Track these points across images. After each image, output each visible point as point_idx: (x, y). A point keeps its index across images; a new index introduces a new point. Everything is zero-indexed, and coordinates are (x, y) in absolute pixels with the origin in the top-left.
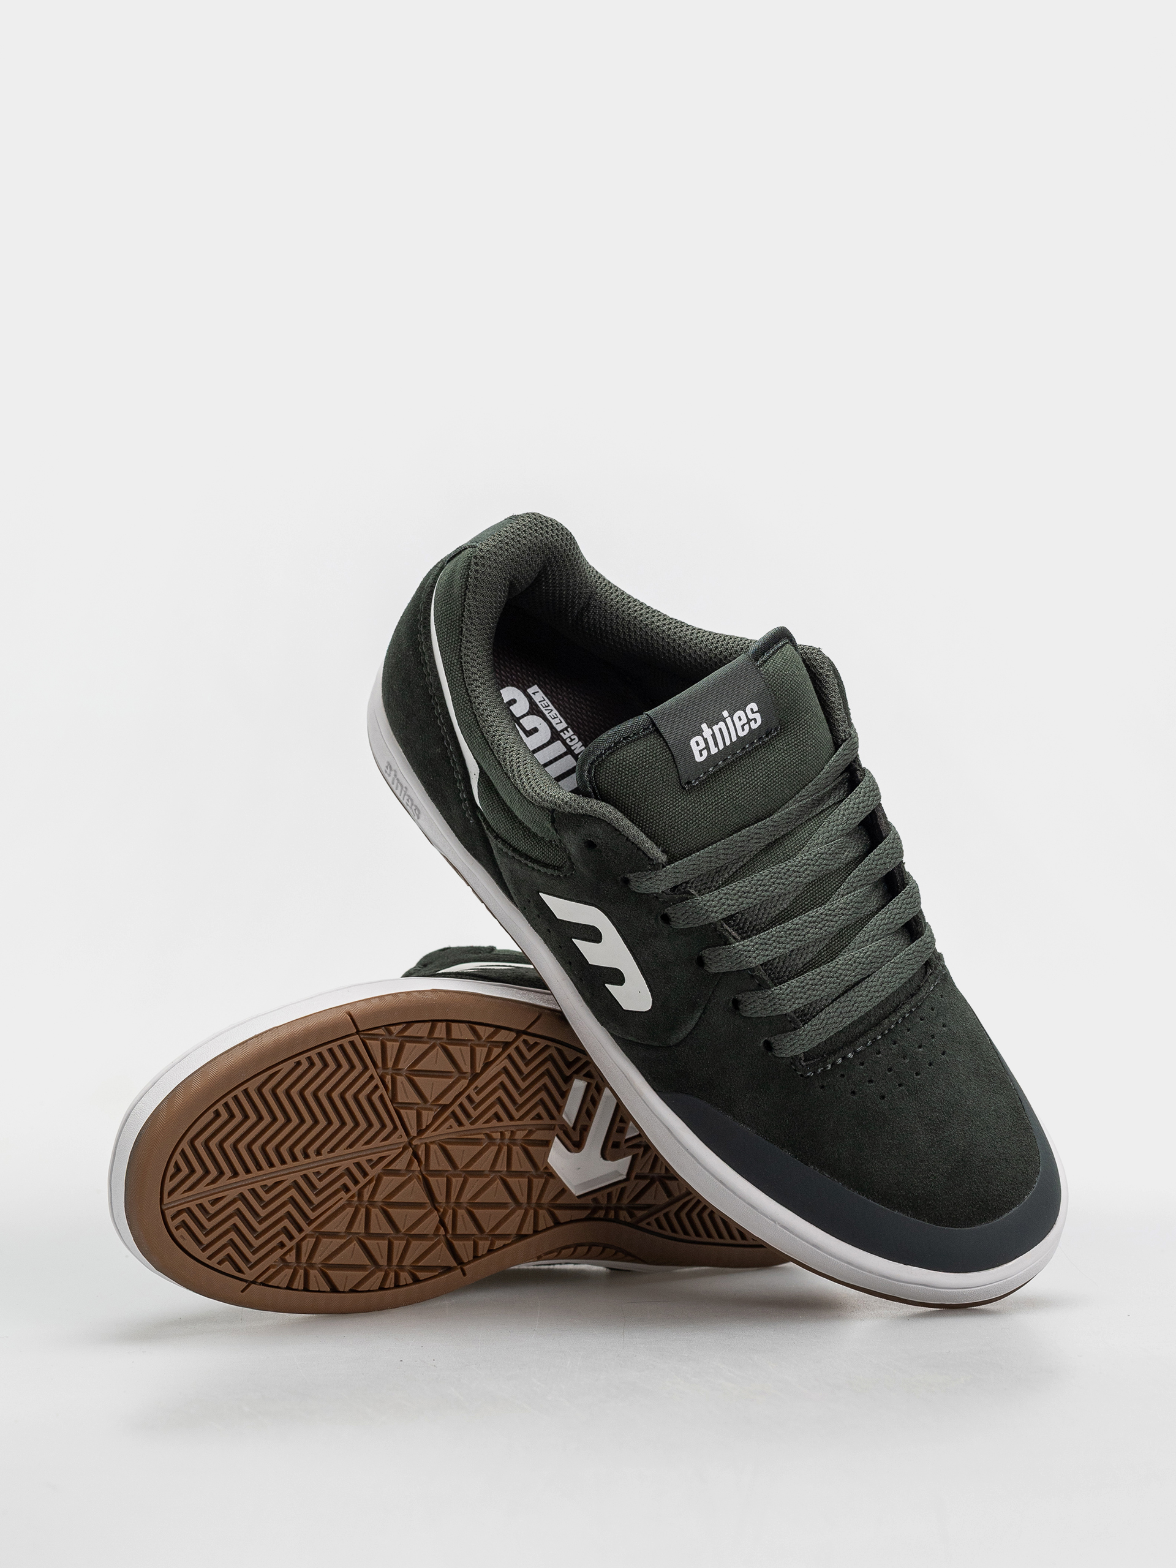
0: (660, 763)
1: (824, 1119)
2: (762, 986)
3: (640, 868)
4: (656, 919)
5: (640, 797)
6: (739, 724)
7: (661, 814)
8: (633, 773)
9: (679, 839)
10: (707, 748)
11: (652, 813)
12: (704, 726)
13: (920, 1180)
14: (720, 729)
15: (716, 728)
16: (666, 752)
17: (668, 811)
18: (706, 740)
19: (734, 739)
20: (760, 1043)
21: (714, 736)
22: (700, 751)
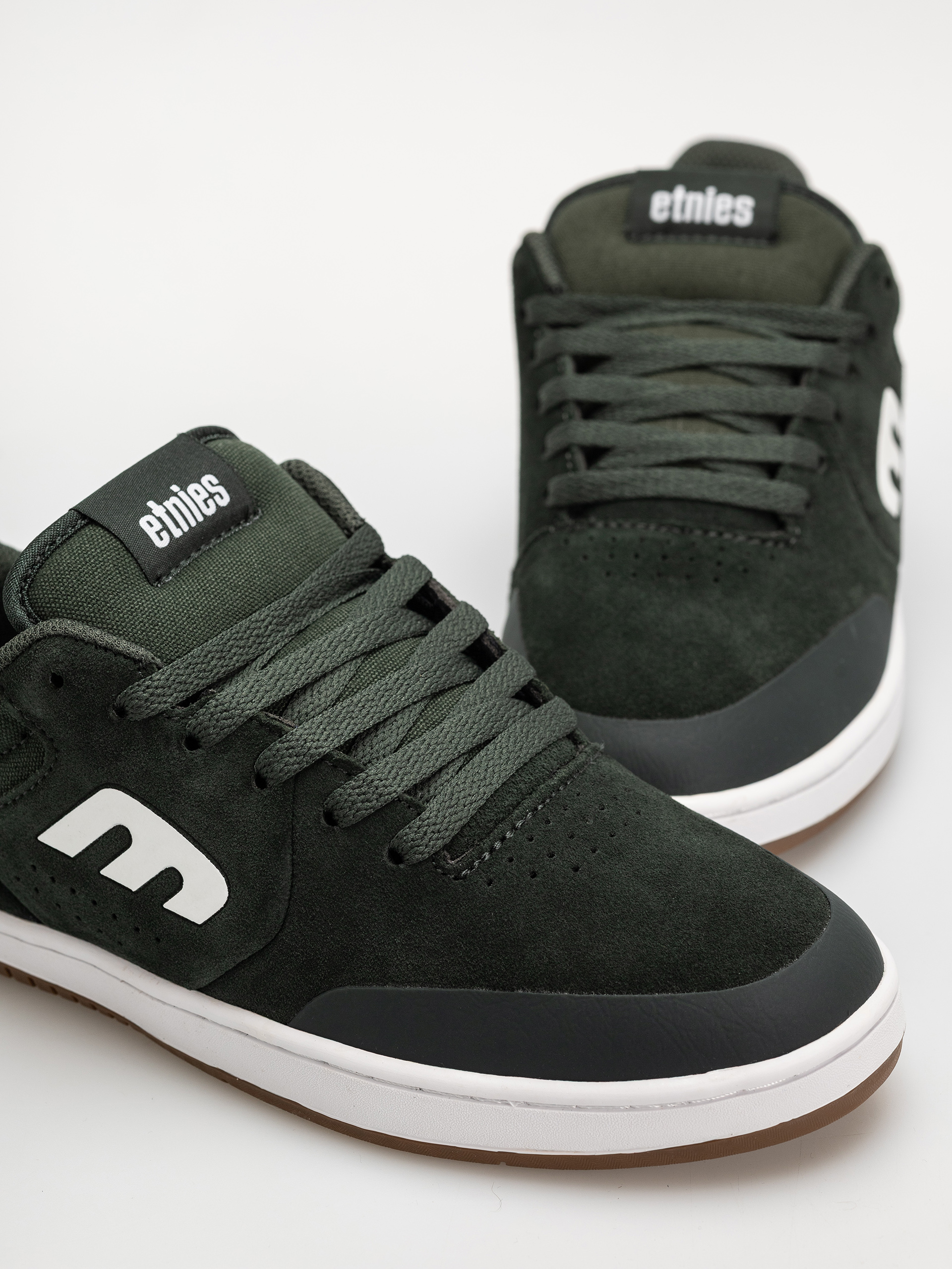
0: (108, 553)
1: (509, 920)
2: (352, 770)
3: (130, 680)
4: (179, 748)
5: (97, 600)
6: (199, 500)
7: (132, 613)
8: (77, 574)
9: (170, 636)
10: (165, 528)
11: (121, 615)
12: (151, 504)
13: (670, 944)
14: (175, 505)
15: (168, 504)
16: (111, 540)
17: (141, 608)
18: (160, 519)
19: (200, 519)
20: (382, 856)
21: (168, 513)
22: (158, 533)
